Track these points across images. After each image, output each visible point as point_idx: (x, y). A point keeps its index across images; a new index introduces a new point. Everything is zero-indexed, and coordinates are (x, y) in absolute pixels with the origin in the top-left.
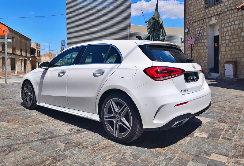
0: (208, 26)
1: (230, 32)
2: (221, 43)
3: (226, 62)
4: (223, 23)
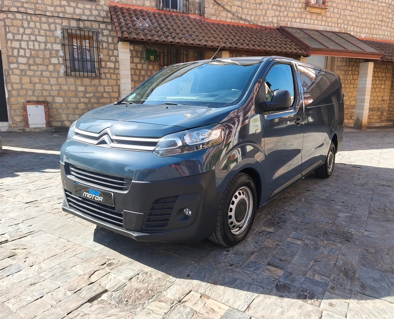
1: (28, 51)
2: (9, 67)
3: (29, 102)
4: (9, 32)
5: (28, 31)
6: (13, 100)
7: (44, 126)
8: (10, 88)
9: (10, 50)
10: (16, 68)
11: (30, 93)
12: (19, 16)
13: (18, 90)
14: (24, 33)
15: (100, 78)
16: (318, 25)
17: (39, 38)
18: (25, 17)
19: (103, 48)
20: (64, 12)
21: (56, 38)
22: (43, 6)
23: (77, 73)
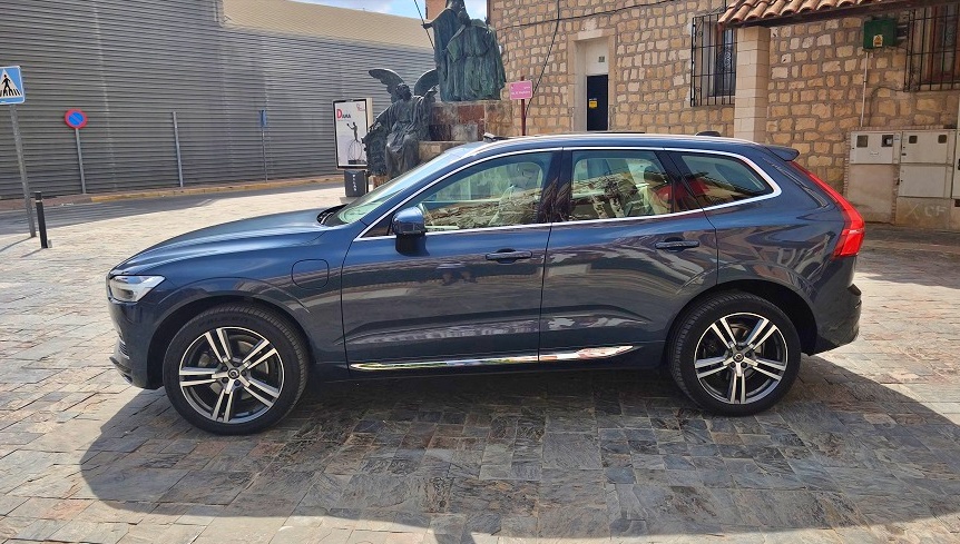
0: (572, 45)
1: (642, 69)
2: (616, 101)
4: (621, 43)
9: (619, 73)
10: (624, 102)
12: (635, 13)
14: (640, 41)
18: (643, 12)
23: (712, 100)
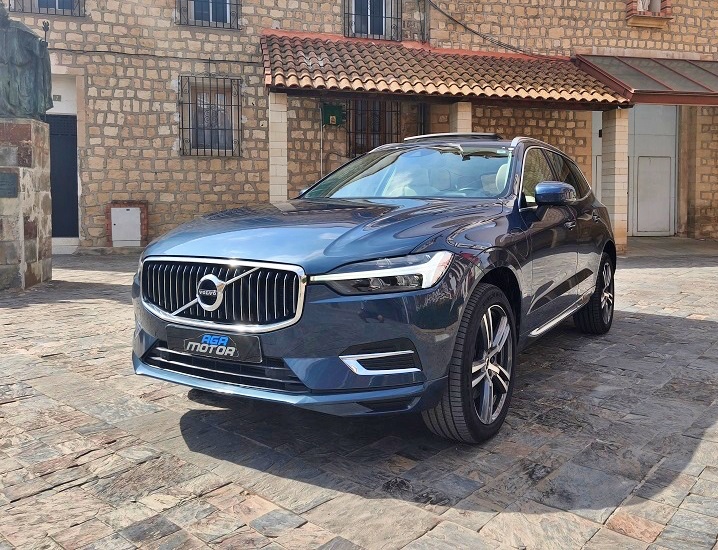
1: (121, 115)
2: (88, 144)
3: (116, 203)
4: (93, 85)
5: (123, 83)
6: (89, 199)
7: (138, 244)
8: (86, 179)
9: (92, 115)
10: (99, 145)
11: (119, 186)
12: (110, 59)
13: (99, 182)
14: (116, 87)
15: (240, 158)
16: (654, 48)
17: (142, 95)
18: (119, 60)
19: (247, 107)
20: (186, 50)
21: (169, 92)
22: (150, 41)
23: (201, 151)
